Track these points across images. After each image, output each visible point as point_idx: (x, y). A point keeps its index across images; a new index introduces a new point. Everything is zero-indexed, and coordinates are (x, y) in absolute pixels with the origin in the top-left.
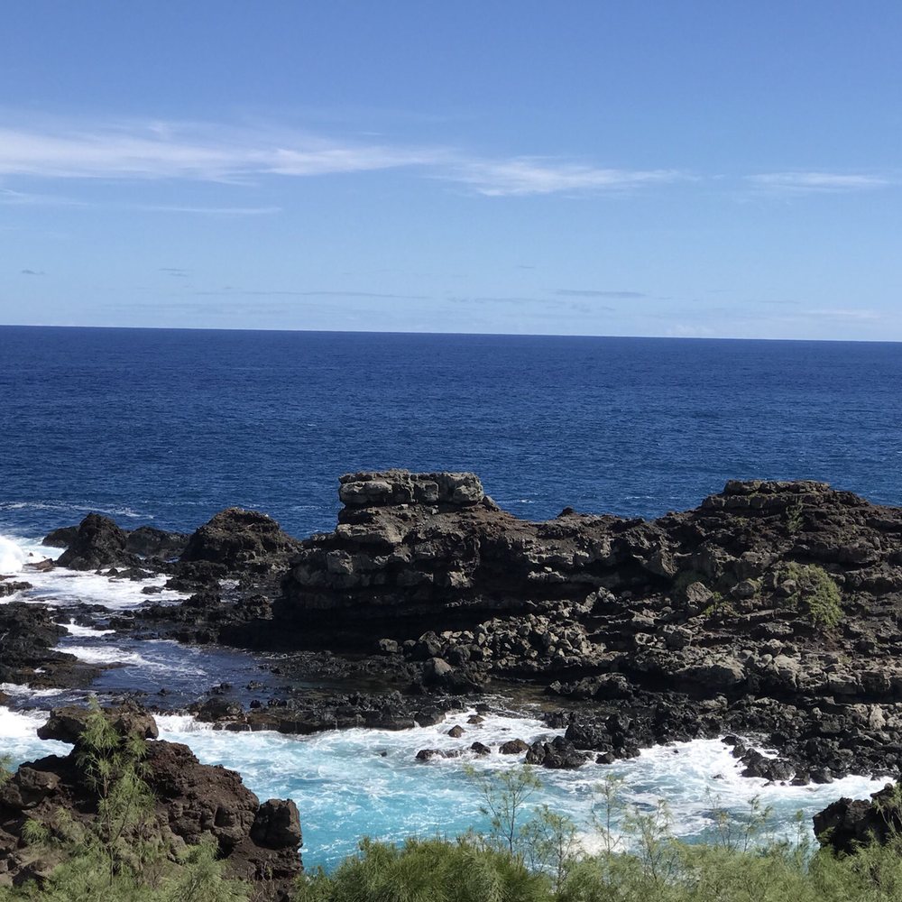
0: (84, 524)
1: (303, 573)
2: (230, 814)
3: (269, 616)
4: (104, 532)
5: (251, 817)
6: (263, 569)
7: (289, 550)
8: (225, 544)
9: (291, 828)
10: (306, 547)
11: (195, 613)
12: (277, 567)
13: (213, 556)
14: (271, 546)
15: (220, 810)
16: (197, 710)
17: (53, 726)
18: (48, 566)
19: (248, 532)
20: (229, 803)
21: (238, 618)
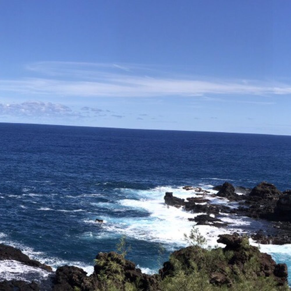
0: (224, 184)
1: (283, 200)
2: (268, 267)
3: (273, 212)
4: (229, 187)
5: (274, 268)
6: (271, 199)
7: (278, 194)
8: (262, 191)
9: (285, 272)
10: (284, 193)
11: (253, 210)
12: (275, 198)
13: (258, 194)
14: (274, 193)
15: (266, 265)
16: (253, 236)
17: (221, 239)
18: (214, 195)
19: (268, 189)
20: (268, 264)
21: (265, 212)
